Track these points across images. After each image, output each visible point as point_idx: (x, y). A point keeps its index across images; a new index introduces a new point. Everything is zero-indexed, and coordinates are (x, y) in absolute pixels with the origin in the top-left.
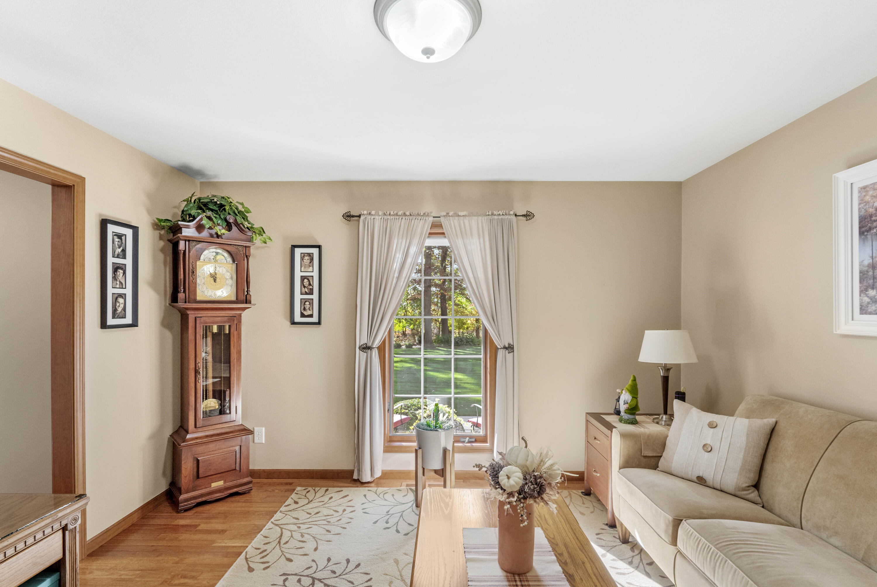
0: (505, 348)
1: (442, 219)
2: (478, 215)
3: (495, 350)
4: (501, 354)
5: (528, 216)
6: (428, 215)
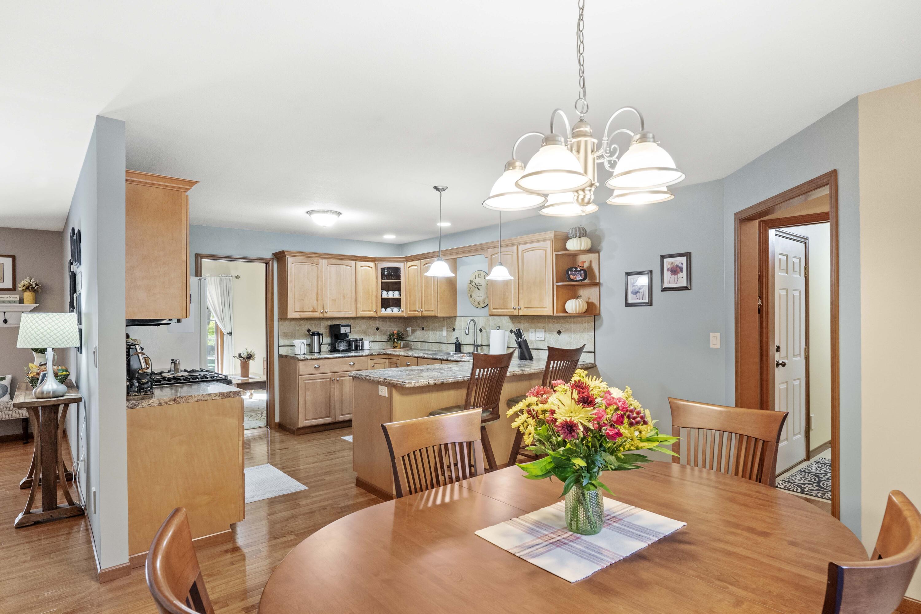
0: (228, 333)
2: (214, 276)
3: (223, 335)
4: (226, 336)
5: (237, 277)
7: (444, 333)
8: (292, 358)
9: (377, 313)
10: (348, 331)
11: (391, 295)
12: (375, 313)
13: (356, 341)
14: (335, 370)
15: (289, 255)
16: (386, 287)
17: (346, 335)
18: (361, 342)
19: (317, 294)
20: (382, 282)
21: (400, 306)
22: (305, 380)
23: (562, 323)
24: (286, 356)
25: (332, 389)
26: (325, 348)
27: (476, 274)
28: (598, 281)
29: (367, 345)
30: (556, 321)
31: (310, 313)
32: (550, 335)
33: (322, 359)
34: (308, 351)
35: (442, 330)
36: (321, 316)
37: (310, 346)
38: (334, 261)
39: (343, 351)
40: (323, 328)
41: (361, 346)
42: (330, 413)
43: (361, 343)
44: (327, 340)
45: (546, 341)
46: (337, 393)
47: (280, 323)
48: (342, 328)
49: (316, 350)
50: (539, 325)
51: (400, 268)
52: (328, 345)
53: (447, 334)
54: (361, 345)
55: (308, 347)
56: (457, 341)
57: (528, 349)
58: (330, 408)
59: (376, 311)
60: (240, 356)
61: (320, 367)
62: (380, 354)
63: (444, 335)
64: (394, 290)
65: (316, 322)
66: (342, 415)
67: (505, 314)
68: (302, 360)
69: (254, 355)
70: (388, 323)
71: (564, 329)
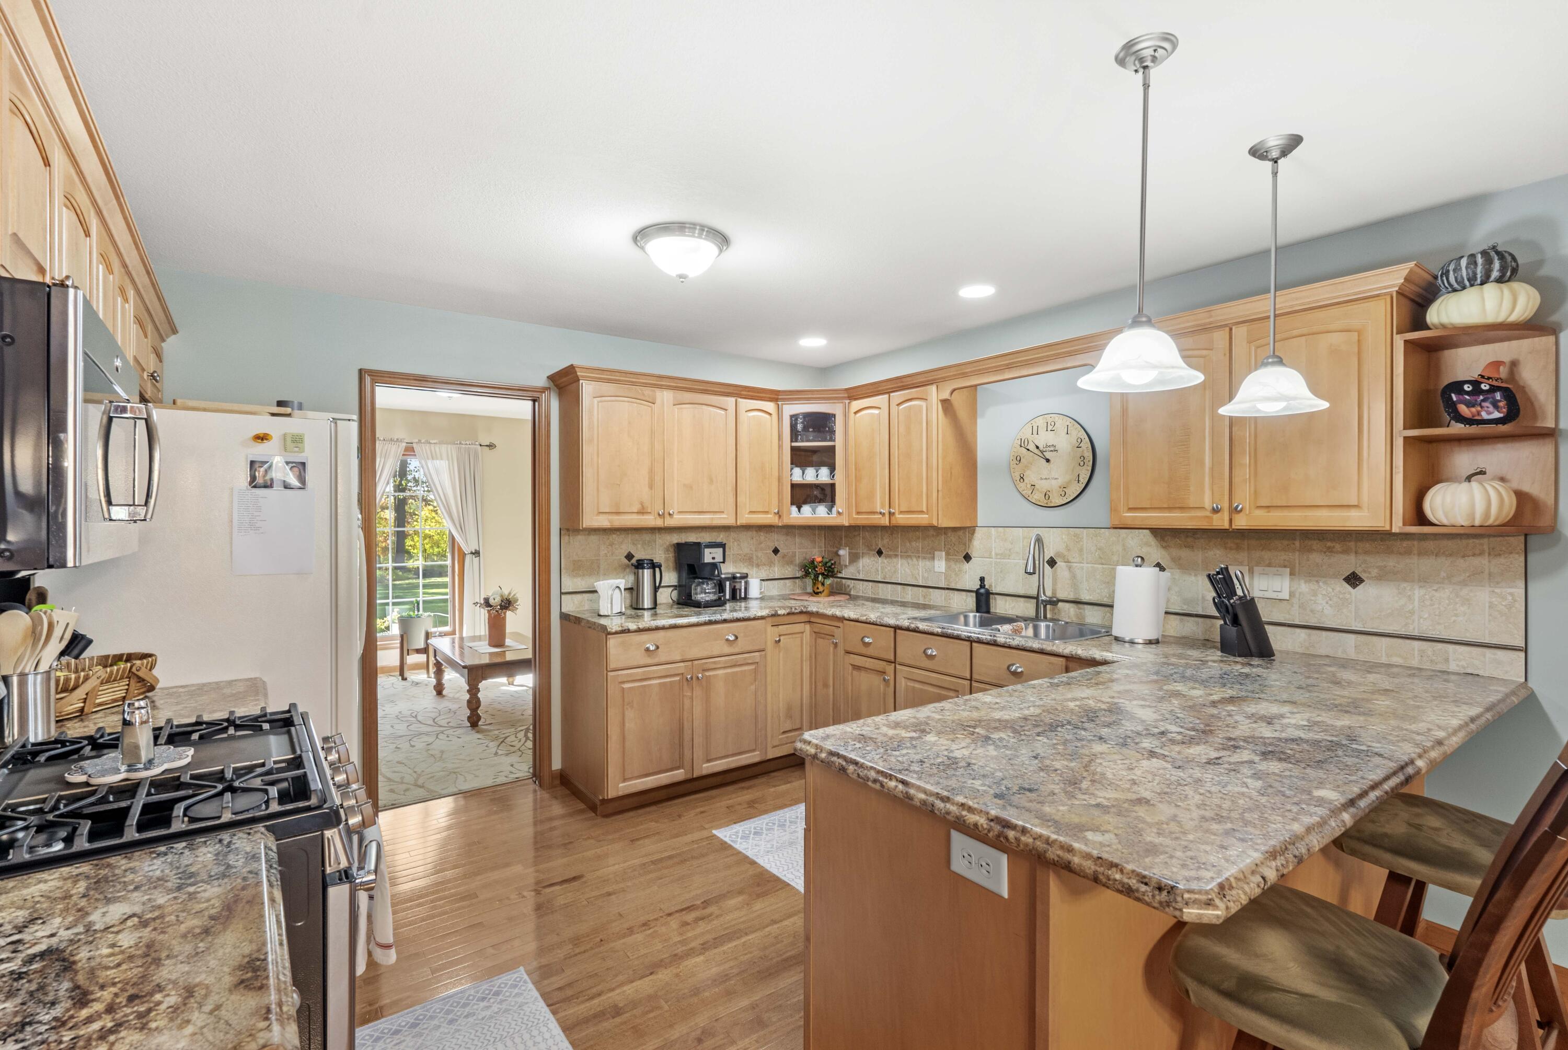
0: (472, 553)
1: (414, 445)
2: (447, 443)
3: (463, 556)
4: (468, 559)
5: (491, 446)
6: (401, 441)
7: (940, 565)
8: (592, 626)
9: (780, 517)
10: (719, 558)
11: (810, 476)
12: (777, 517)
13: (733, 578)
14: (694, 653)
15: (586, 378)
16: (801, 458)
17: (714, 566)
18: (743, 582)
19: (651, 472)
20: (793, 449)
21: (833, 501)
22: (623, 682)
23: (1366, 553)
24: (578, 620)
25: (687, 702)
26: (666, 596)
27: (1041, 422)
28: (1550, 424)
29: (755, 588)
30: (1338, 547)
31: (635, 517)
32: (1314, 586)
33: (663, 628)
34: (628, 602)
35: (933, 558)
36: (659, 523)
37: (634, 591)
38: (688, 396)
39: (708, 605)
40: (660, 552)
41: (743, 591)
42: (681, 756)
43: (743, 584)
44: (670, 577)
45: (1295, 601)
46: (698, 710)
47: (565, 539)
48: (707, 551)
49: (647, 603)
50: (1267, 555)
51: (834, 416)
52: (671, 589)
53: (948, 568)
54: (743, 588)
55: (628, 595)
56: (982, 586)
57: (1258, 626)
58: (681, 745)
59: (778, 513)
60: (487, 603)
61: (658, 647)
62: (793, 614)
63: (937, 569)
64: (818, 465)
65: (647, 537)
66: (709, 761)
67: (1138, 523)
68: (616, 633)
69: (516, 600)
70: (797, 540)
71: (1375, 572)
